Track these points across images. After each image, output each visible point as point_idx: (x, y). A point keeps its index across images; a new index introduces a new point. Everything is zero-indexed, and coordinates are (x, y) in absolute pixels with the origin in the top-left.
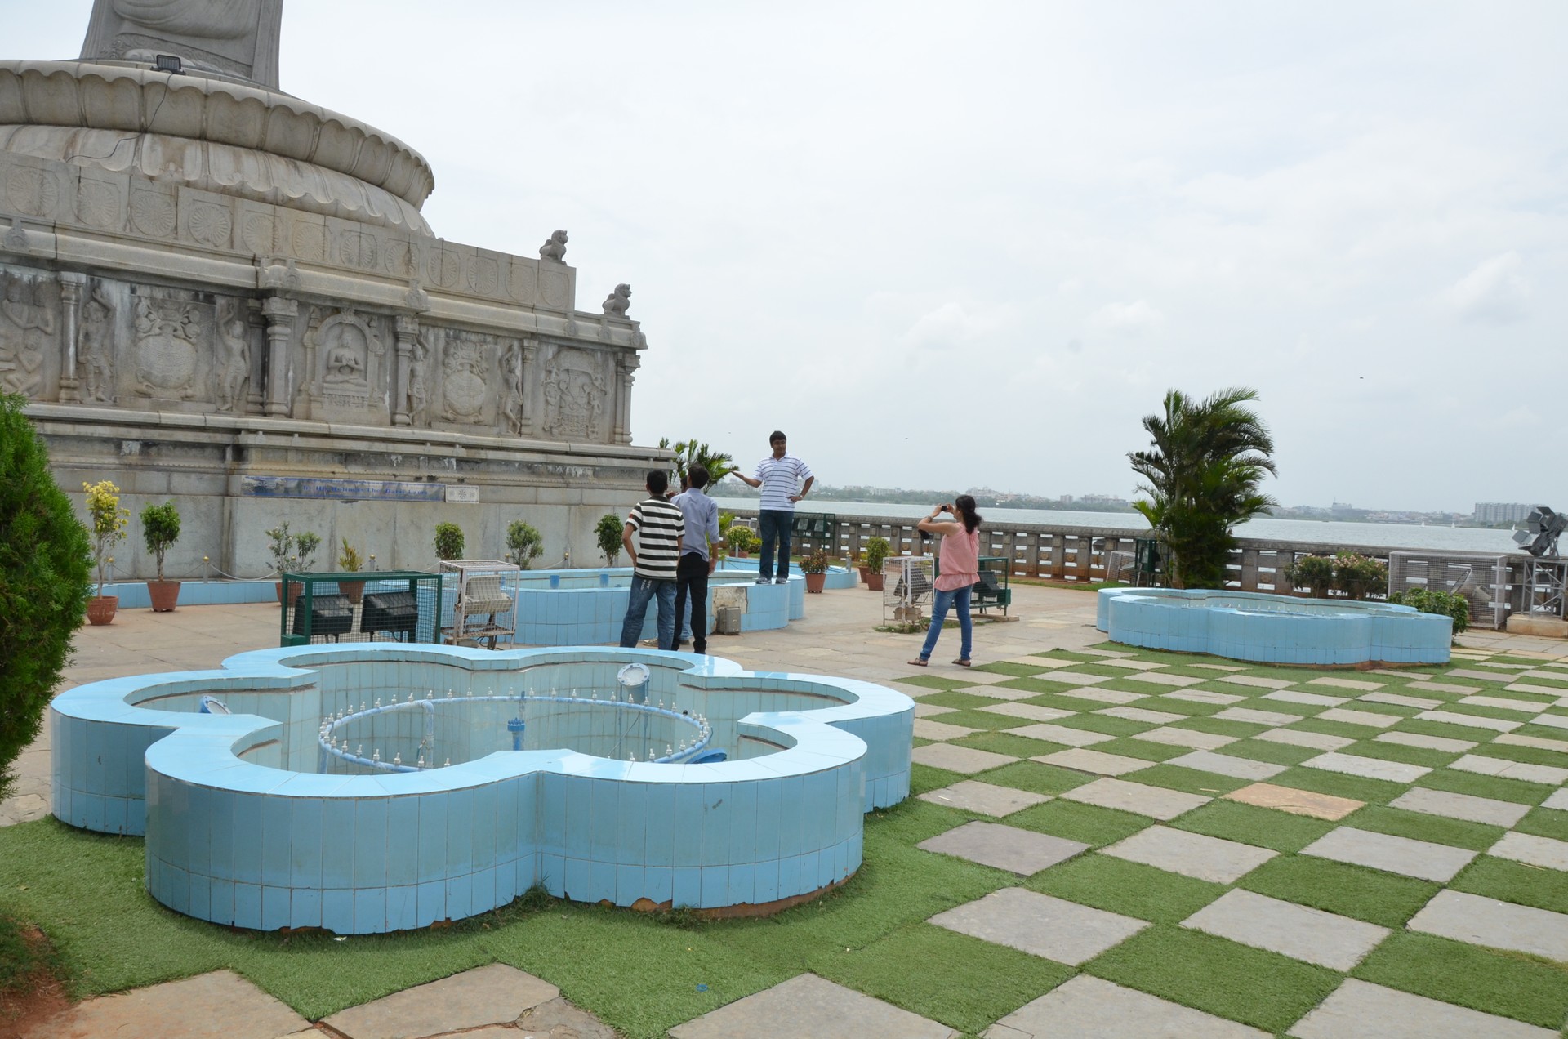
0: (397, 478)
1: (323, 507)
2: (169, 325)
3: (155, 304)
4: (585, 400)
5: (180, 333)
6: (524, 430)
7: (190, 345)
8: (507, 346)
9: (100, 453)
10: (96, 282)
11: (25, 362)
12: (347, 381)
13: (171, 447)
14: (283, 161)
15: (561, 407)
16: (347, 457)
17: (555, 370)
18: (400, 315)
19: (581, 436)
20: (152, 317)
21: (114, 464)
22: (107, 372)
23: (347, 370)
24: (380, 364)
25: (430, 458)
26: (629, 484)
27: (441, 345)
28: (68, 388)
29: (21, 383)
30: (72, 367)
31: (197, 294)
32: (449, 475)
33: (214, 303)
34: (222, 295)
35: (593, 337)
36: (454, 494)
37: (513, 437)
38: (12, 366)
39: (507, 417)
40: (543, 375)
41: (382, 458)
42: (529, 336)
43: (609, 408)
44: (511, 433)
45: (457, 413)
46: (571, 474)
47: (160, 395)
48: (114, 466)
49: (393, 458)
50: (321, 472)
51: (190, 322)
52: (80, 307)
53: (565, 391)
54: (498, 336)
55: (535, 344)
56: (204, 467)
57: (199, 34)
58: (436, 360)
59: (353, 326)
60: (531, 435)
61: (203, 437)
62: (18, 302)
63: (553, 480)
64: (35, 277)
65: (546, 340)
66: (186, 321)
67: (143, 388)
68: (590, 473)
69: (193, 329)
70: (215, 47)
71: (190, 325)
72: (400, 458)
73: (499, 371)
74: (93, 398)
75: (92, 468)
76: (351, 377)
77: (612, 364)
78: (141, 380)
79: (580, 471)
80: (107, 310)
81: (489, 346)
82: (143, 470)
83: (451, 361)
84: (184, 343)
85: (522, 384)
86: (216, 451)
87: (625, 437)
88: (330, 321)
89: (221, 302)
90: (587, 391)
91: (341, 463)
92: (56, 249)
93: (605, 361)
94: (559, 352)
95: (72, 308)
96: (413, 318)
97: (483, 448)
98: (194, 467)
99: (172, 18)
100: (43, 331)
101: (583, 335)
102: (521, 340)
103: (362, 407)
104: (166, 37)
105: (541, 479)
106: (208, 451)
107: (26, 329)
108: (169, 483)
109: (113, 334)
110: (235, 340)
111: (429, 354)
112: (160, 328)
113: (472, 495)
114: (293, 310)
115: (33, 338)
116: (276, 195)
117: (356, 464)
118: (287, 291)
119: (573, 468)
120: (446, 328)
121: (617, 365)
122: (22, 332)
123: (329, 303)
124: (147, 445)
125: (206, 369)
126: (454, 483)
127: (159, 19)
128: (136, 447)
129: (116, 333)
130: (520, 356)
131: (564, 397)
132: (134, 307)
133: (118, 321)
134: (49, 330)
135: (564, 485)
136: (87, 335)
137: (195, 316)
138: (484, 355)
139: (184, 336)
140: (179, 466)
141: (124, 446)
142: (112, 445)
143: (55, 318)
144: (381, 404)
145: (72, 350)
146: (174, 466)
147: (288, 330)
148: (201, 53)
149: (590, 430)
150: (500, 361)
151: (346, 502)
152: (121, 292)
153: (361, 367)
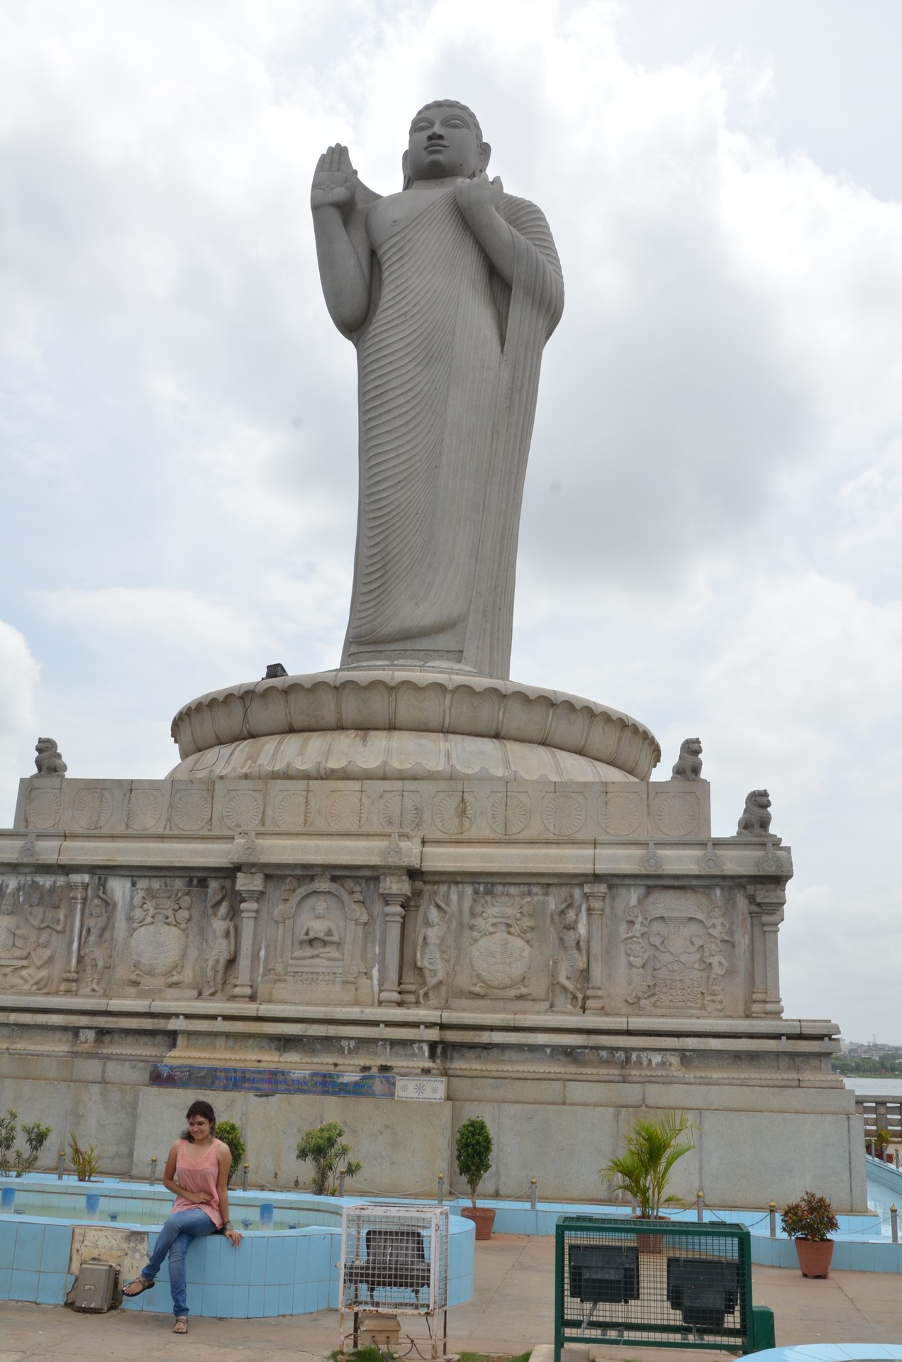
0: (338, 1068)
1: (233, 1101)
2: (159, 913)
3: (150, 893)
4: (696, 957)
5: (171, 920)
6: (590, 1003)
7: (180, 931)
8: (563, 896)
9: (60, 1041)
10: (103, 879)
11: (35, 959)
12: (317, 956)
13: (123, 1035)
14: (352, 734)
15: (655, 970)
16: (285, 1043)
17: (640, 919)
18: (383, 874)
19: (691, 1008)
20: (145, 907)
21: (63, 1051)
22: (100, 964)
23: (318, 944)
24: (366, 935)
25: (394, 1043)
26: (743, 1076)
27: (467, 903)
28: (68, 980)
29: (32, 978)
30: (74, 961)
31: (191, 881)
32: (411, 1064)
33: (207, 887)
34: (215, 878)
35: (692, 869)
36: (407, 1089)
37: (570, 1014)
38: (24, 963)
39: (565, 989)
40: (623, 928)
41: (329, 1043)
42: (591, 879)
43: (742, 965)
44: (569, 1006)
45: (490, 987)
46: (641, 1063)
47: (148, 983)
48: (61, 1054)
49: (344, 1043)
50: (246, 1060)
51: (180, 908)
52: (88, 905)
53: (660, 947)
54: (549, 885)
55: (603, 888)
56: (146, 1056)
57: (407, 636)
58: (461, 924)
59: (329, 892)
60: (603, 1011)
61: (147, 1024)
62: (38, 905)
63: (603, 1071)
64: (55, 882)
65: (618, 882)
66: (176, 907)
67: (133, 977)
68: (674, 1059)
69: (184, 914)
70: (425, 643)
71: (181, 910)
72: (352, 1044)
73: (552, 930)
74: (89, 989)
75: (42, 1055)
76: (322, 950)
77: (742, 903)
78: (133, 969)
79: (657, 1058)
80: (108, 905)
81: (536, 898)
82: (87, 1058)
83: (479, 922)
84: (174, 929)
85: (589, 942)
86: (166, 1038)
87: (769, 1007)
88: (302, 891)
89: (214, 885)
90: (698, 942)
91: (278, 1049)
92: (59, 854)
93: (730, 901)
94: (648, 894)
95: (79, 906)
96: (402, 876)
97: (492, 1029)
98: (136, 1055)
99: (379, 630)
100: (54, 929)
101: (671, 868)
102: (581, 885)
103: (333, 984)
104: (380, 648)
105: (584, 1070)
106: (159, 1039)
107: (40, 929)
108: (104, 1071)
109: (113, 928)
110: (221, 923)
111: (448, 916)
112: (153, 917)
113: (435, 1090)
114: (257, 883)
115: (44, 936)
116: (318, 771)
117: (297, 1051)
118: (253, 865)
119: (644, 1055)
120: (473, 883)
121: (751, 903)
122: (35, 932)
123: (298, 872)
124: (101, 1032)
125: (196, 954)
126: (416, 1075)
127: (370, 634)
128: (91, 1035)
129: (116, 925)
130: (584, 907)
131: (659, 955)
132: (132, 899)
133: (118, 914)
134: (59, 928)
135: (619, 1078)
136: (89, 930)
137: (186, 901)
138: (525, 910)
139: (174, 923)
140: (121, 1054)
141: (81, 1034)
142: (70, 1033)
143: (66, 918)
144: (363, 980)
145: (75, 945)
146: (117, 1054)
147: (254, 906)
148: (412, 652)
149: (710, 998)
150: (552, 916)
151: (261, 1096)
152: (124, 887)
153: (336, 938)
